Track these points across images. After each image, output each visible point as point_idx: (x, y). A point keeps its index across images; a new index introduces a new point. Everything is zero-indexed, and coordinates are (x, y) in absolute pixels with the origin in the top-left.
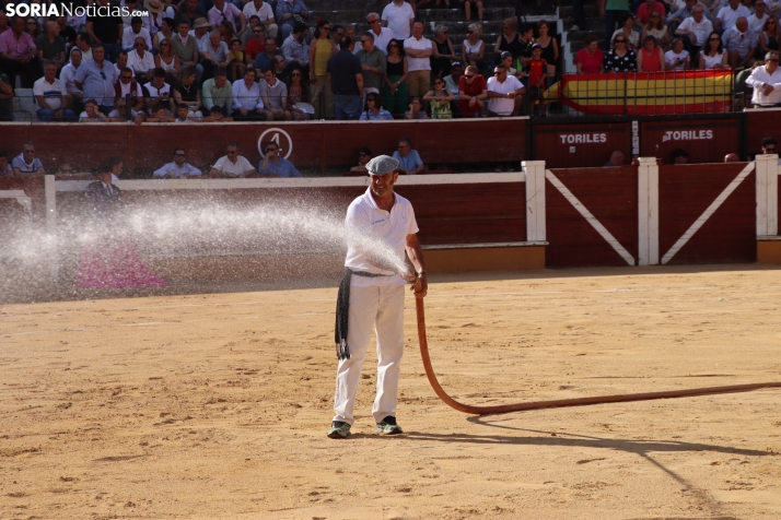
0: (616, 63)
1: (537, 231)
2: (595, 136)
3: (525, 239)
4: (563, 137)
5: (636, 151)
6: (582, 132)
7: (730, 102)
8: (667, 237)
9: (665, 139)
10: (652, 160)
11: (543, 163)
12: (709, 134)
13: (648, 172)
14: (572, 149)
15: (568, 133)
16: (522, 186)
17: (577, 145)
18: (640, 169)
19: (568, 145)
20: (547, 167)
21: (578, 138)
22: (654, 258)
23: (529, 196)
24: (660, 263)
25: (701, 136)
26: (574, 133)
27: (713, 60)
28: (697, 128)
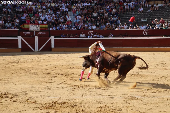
0: (32, 22)
1: (20, 46)
2: (29, 33)
3: (18, 47)
4: (24, 33)
5: (35, 35)
6: (27, 32)
7: (48, 29)
8: (39, 47)
9: (39, 33)
10: (37, 37)
11: (21, 36)
12: (45, 33)
13: (36, 38)
14: (25, 34)
15: (24, 32)
16: (17, 40)
17: (26, 34)
18: (35, 38)
19: (24, 34)
20: (21, 37)
21: (26, 33)
22: (37, 51)
23: (19, 41)
25: (44, 33)
26: (26, 32)
27: (45, 23)
28: (43, 32)
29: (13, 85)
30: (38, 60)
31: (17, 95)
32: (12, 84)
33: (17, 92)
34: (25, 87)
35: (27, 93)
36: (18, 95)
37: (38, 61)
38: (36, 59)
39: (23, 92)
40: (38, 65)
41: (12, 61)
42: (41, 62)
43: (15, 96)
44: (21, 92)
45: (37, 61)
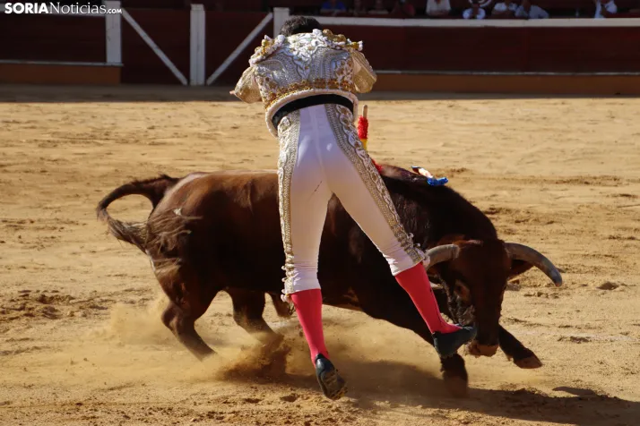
1: (114, 55)
3: (104, 59)
8: (211, 64)
10: (201, 7)
11: (119, 3)
13: (198, 15)
16: (103, 19)
18: (192, 13)
20: (122, 7)
22: (201, 80)
23: (108, 27)
24: (205, 84)
29: (83, 257)
30: (203, 129)
31: (102, 308)
32: (76, 248)
33: (99, 290)
34: (141, 269)
35: (147, 295)
36: (104, 305)
37: (207, 137)
38: (193, 125)
39: (130, 290)
40: (207, 159)
41: (77, 129)
42: (220, 144)
43: (94, 311)
44: (120, 289)
45: (199, 136)
